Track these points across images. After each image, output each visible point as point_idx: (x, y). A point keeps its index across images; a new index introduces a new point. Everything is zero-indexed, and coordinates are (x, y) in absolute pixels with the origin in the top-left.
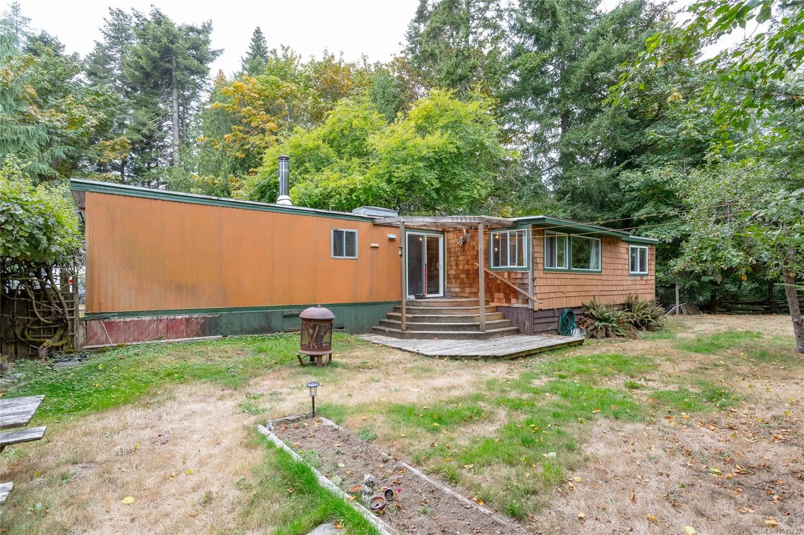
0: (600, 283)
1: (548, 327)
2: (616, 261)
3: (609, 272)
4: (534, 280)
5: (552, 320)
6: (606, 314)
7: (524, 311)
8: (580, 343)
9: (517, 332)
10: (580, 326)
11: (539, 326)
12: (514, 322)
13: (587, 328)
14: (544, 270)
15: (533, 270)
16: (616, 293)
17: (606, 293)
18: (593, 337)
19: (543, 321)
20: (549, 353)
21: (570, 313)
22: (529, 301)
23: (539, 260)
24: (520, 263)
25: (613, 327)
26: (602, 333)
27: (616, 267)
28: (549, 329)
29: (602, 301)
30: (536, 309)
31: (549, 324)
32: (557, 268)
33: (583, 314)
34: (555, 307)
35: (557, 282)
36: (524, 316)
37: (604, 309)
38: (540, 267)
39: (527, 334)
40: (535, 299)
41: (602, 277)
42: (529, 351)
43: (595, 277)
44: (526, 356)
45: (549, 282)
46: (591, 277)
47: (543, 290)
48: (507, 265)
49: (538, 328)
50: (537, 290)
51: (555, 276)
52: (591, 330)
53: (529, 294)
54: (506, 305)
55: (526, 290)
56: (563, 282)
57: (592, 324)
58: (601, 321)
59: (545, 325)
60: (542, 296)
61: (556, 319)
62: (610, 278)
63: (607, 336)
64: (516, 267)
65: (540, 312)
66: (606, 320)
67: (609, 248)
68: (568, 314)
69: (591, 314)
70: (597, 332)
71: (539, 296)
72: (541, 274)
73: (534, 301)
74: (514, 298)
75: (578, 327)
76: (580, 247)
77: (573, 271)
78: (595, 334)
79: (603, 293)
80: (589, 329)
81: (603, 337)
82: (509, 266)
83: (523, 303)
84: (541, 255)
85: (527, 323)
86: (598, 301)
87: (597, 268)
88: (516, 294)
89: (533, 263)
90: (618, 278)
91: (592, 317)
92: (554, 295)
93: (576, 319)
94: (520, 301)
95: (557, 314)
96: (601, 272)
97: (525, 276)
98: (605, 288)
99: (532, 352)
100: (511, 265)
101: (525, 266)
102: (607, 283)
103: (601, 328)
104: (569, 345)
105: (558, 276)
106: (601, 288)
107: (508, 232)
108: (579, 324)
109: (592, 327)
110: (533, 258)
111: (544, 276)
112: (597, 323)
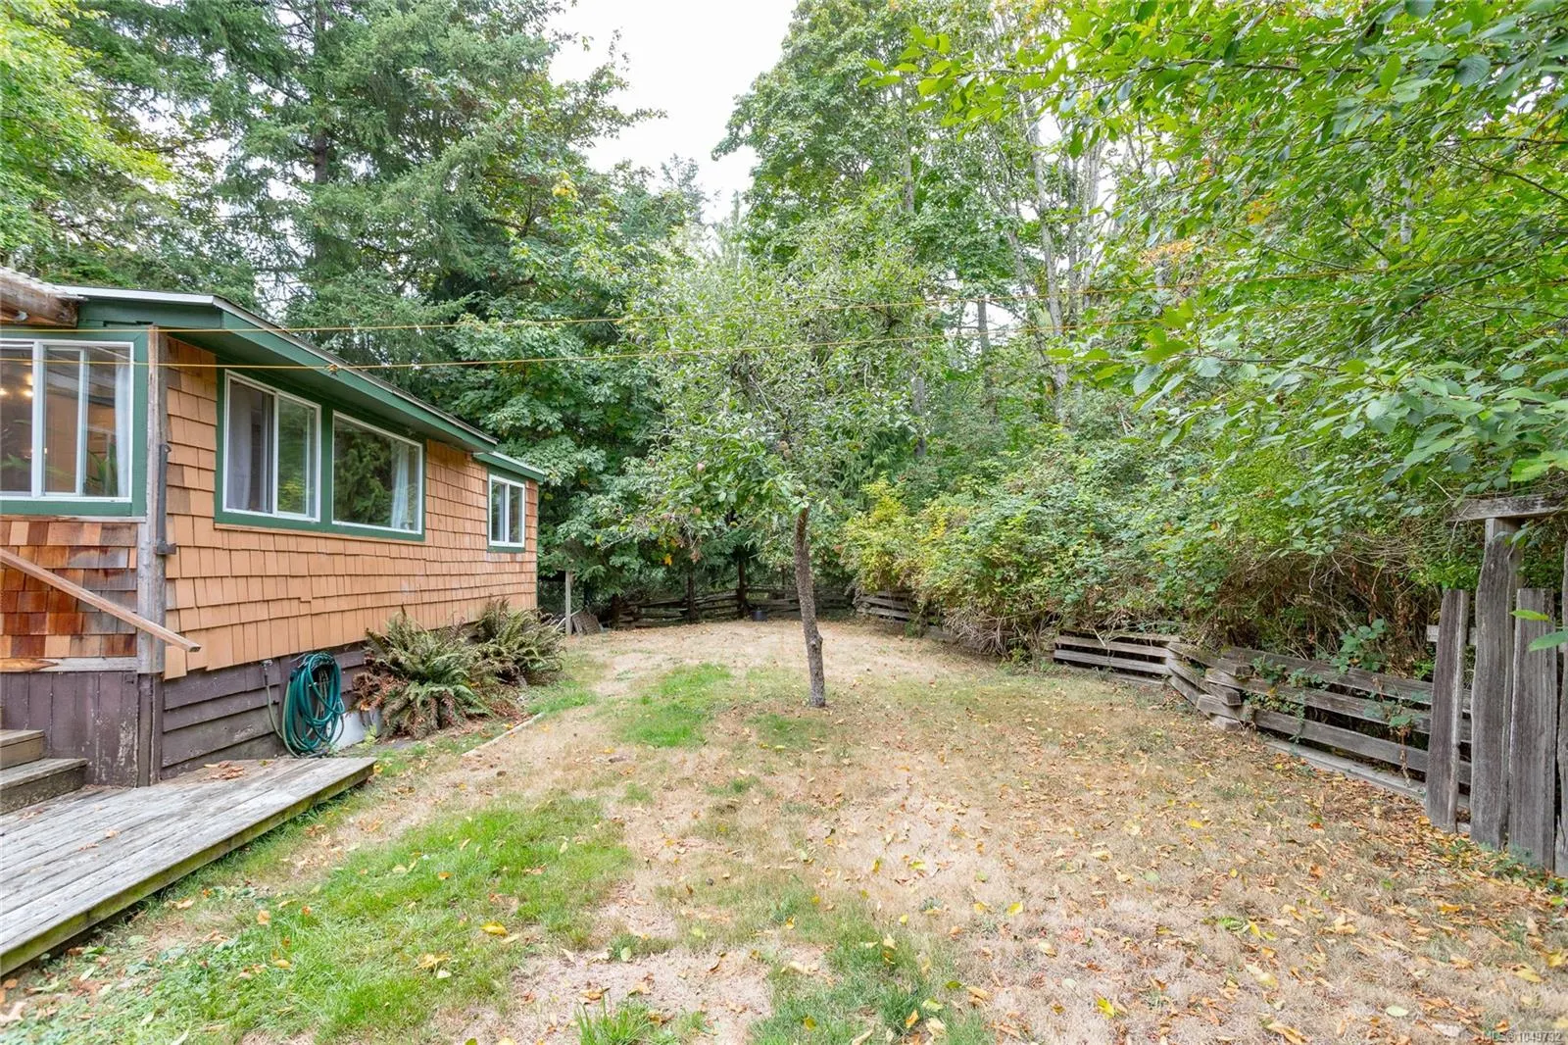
0: (418, 568)
1: (232, 731)
2: (460, 510)
3: (441, 539)
4: (163, 554)
5: (249, 702)
6: (437, 660)
7: (112, 689)
8: (360, 781)
9: (78, 779)
10: (360, 705)
11: (188, 738)
12: (60, 735)
13: (382, 706)
14: (219, 517)
15: (163, 516)
16: (459, 595)
17: (435, 597)
18: (399, 732)
19: (211, 712)
20: (217, 873)
21: (326, 670)
22: (141, 644)
23: (191, 478)
24: (101, 480)
25: (457, 693)
26: (425, 719)
27: (459, 525)
28: (238, 737)
29: (422, 620)
30: (175, 668)
31: (236, 721)
32: (276, 514)
33: (370, 663)
34: (265, 654)
35: (274, 565)
36: (112, 706)
37: (432, 644)
38: (202, 504)
39: (122, 780)
40: (167, 632)
41: (425, 553)
43: (405, 551)
45: (241, 564)
46: (394, 551)
47: (215, 593)
48: (26, 487)
49: (187, 745)
50: (183, 594)
51: (268, 543)
52: (395, 713)
53: (141, 616)
54: (19, 666)
55: (128, 595)
56: (300, 565)
57: (398, 694)
58: (422, 679)
59: (222, 727)
60: (207, 619)
61: (270, 697)
62: (446, 555)
63: (443, 724)
64: (77, 497)
65: (198, 683)
66: (438, 676)
67: (442, 474)
68: (315, 674)
69: (395, 662)
70: (413, 715)
71: (189, 621)
72: (205, 533)
73: (164, 643)
74: (59, 630)
75: (352, 708)
76: (359, 483)
77: (336, 529)
78: (405, 723)
79: (426, 597)
80: (387, 711)
81: (428, 733)
82: (37, 493)
83: (111, 651)
84: (208, 461)
85: (126, 738)
86: (415, 621)
87: (412, 526)
88: (71, 616)
89: (164, 486)
90: (465, 556)
91: (397, 670)
92: (262, 612)
93: (346, 683)
94: (94, 643)
95: (275, 677)
96: (422, 538)
97: (124, 538)
98: (433, 583)
99: (103, 915)
100: (50, 485)
101: (125, 497)
102: (436, 568)
103: (424, 703)
104: (317, 803)
105: (282, 543)
106: (423, 583)
107: (37, 346)
108: (354, 699)
109: (397, 704)
110: (164, 465)
111: (218, 539)
112: (413, 690)
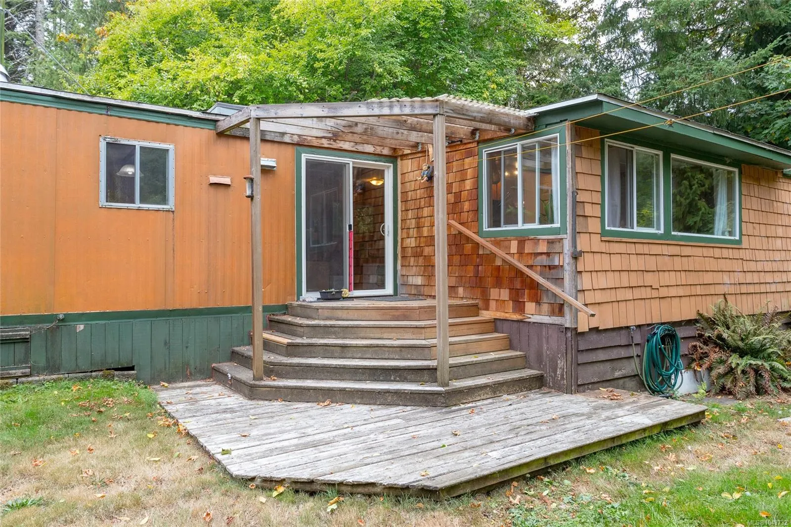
0: (737, 265)
1: (614, 370)
2: (772, 219)
3: (755, 243)
4: (576, 257)
5: (623, 353)
6: (754, 339)
7: (554, 334)
8: (695, 421)
10: (693, 365)
11: (590, 369)
12: (532, 357)
13: (710, 369)
14: (604, 233)
15: (575, 233)
16: (773, 288)
17: (751, 289)
18: (724, 391)
19: (602, 356)
20: (606, 458)
21: (670, 338)
22: (566, 309)
23: (589, 210)
24: (546, 216)
25: (773, 368)
26: (745, 384)
27: (771, 231)
28: (617, 374)
29: (742, 306)
30: (583, 327)
31: (615, 364)
32: (637, 229)
33: (701, 336)
34: (631, 323)
35: (636, 263)
36: (554, 344)
37: (750, 326)
38: (594, 225)
40: (578, 304)
41: (742, 254)
42: (545, 459)
43: (725, 253)
44: (535, 475)
45: (617, 263)
46: (717, 253)
47: (602, 281)
48: (516, 223)
49: (588, 374)
50: (586, 282)
51: (631, 249)
52: (720, 376)
53: (566, 293)
54: (516, 317)
55: (559, 281)
56: (651, 264)
57: (722, 362)
58: (742, 354)
59: (608, 366)
60: (599, 297)
61: (634, 351)
62: (760, 255)
63: (760, 390)
64: (536, 226)
65: (594, 337)
66: (755, 352)
67: (756, 190)
68: (663, 339)
69: (719, 337)
70: (735, 380)
71: (590, 297)
72: (596, 243)
73: (577, 311)
74: (531, 300)
75: (688, 367)
76: (690, 204)
77: (675, 238)
78: (729, 385)
79: (744, 289)
80: (714, 373)
81: (748, 396)
82: (520, 226)
83: (552, 313)
84: (597, 198)
85: (561, 363)
86: (734, 307)
87: (731, 233)
88: (535, 291)
89: (575, 216)
90: (778, 256)
91: (721, 344)
92: (629, 294)
93: (684, 348)
94: (545, 307)
95: (638, 339)
96: (739, 242)
97: (557, 248)
98: (749, 278)
99: (552, 462)
100: (524, 222)
101: (557, 225)
102: (752, 266)
103: (744, 372)
104: (666, 429)
105: (640, 248)
106: (741, 278)
107: (518, 145)
108: (690, 361)
109: (722, 369)
110: (575, 203)
111: (604, 247)
112: (734, 360)
